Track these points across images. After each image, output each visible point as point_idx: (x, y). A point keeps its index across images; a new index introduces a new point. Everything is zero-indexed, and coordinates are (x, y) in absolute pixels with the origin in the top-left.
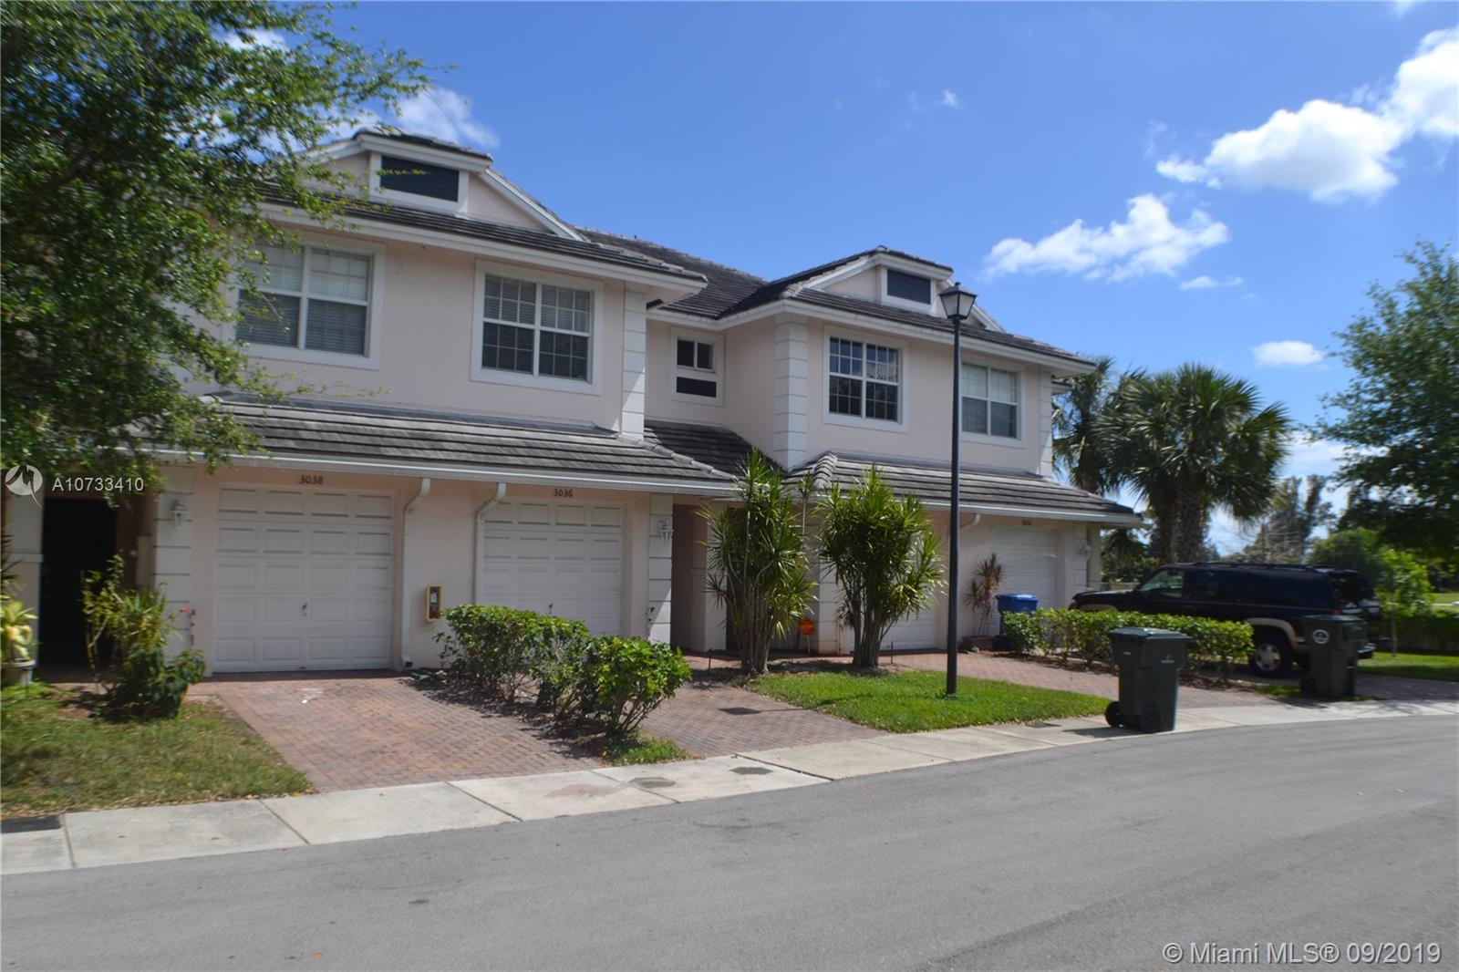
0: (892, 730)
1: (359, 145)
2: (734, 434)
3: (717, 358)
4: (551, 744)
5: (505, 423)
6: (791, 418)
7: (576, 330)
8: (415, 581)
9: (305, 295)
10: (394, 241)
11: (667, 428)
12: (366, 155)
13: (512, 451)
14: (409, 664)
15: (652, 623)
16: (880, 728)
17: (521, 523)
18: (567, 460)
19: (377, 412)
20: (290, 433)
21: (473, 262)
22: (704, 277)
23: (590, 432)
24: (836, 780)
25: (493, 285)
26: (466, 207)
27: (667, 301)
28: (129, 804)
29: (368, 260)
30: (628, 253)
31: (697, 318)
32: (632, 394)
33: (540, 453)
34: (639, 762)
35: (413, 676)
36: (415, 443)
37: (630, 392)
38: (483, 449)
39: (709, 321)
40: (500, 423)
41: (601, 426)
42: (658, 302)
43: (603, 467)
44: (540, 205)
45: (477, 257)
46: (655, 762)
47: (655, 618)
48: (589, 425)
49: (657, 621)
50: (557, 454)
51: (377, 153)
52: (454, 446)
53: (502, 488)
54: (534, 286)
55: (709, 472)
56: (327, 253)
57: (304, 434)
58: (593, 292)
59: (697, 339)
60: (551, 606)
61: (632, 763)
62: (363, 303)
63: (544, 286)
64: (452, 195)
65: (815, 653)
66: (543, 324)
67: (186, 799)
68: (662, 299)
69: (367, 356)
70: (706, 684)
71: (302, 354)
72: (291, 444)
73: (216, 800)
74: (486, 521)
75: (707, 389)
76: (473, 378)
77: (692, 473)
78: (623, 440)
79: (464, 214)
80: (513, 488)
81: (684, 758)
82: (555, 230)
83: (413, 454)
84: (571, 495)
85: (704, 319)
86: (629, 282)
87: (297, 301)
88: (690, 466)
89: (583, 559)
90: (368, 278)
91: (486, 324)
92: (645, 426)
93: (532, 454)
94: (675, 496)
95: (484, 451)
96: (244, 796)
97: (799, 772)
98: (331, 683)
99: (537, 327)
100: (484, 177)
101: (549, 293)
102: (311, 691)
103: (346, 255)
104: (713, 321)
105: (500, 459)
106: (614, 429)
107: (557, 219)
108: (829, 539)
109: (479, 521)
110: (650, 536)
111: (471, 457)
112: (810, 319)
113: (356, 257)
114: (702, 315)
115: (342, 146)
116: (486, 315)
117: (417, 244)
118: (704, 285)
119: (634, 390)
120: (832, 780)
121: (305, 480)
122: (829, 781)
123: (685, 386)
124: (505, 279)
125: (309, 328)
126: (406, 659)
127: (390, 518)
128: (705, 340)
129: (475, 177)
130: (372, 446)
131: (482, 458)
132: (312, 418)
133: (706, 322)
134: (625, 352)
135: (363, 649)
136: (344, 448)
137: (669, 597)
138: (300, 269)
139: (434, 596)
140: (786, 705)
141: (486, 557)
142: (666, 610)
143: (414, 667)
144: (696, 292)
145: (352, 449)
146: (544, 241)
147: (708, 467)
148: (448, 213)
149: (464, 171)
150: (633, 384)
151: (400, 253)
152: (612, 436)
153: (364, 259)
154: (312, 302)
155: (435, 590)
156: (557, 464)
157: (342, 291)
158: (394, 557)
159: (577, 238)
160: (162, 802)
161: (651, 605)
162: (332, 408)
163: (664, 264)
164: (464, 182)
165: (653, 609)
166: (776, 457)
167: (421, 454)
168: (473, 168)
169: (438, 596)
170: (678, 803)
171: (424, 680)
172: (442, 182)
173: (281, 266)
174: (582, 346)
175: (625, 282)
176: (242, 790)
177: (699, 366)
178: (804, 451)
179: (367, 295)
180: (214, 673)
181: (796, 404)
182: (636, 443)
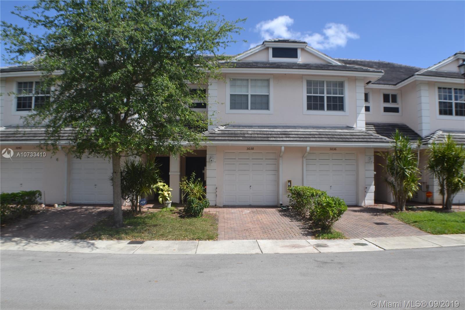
0: (432, 233)
1: (265, 45)
2: (406, 125)
3: (399, 99)
4: (302, 231)
5: (314, 127)
6: (423, 118)
7: (339, 94)
8: (283, 179)
9: (250, 94)
10: (275, 74)
11: (379, 125)
12: (267, 48)
13: (313, 136)
14: (281, 204)
15: (367, 193)
16: (429, 232)
17: (319, 159)
18: (332, 138)
19: (272, 127)
20: (242, 135)
21: (301, 77)
22: (383, 71)
23: (345, 128)
24: (386, 250)
25: (309, 83)
26: (301, 59)
27: (373, 81)
28: (165, 240)
29: (268, 80)
30: (357, 67)
31: (388, 86)
32: (360, 114)
33: (323, 136)
34: (325, 239)
35: (281, 208)
36: (281, 136)
37: (359, 113)
38: (303, 136)
39: (392, 86)
40: (313, 127)
41: (350, 126)
42: (369, 82)
43: (344, 140)
44: (326, 55)
45: (303, 75)
46: (331, 239)
47: (368, 191)
48: (345, 126)
49: (369, 192)
50: (329, 136)
51: (270, 47)
52: (294, 136)
53: (308, 149)
54: (324, 82)
55: (385, 139)
56: (256, 80)
57: (246, 135)
58: (344, 81)
59: (391, 93)
60: (331, 187)
61: (322, 239)
62: (267, 94)
63: (327, 82)
64: (296, 56)
65: (432, 204)
66: (327, 94)
67: (180, 239)
68: (371, 81)
69: (269, 110)
70: (378, 214)
71: (249, 111)
72: (241, 138)
73: (188, 240)
74: (306, 159)
75: (396, 110)
76: (304, 114)
77: (378, 140)
78: (356, 130)
79: (300, 62)
80: (312, 148)
81: (342, 238)
82: (331, 62)
83: (278, 139)
84: (336, 150)
85: (390, 86)
86: (357, 76)
87: (247, 95)
88: (378, 138)
89: (342, 171)
90: (268, 86)
91: (308, 96)
92: (366, 124)
93: (320, 137)
94: (375, 148)
95: (303, 137)
96: (195, 240)
97: (377, 246)
98: (255, 209)
99: (325, 95)
100: (306, 49)
101: (329, 83)
102: (247, 211)
103: (261, 80)
104: (394, 86)
105: (308, 139)
106: (354, 127)
107: (332, 59)
108: (430, 162)
109: (304, 159)
110: (366, 163)
111: (298, 139)
112: (428, 81)
113: (264, 80)
114: (390, 85)
115: (260, 47)
116: (307, 93)
117: (284, 74)
118: (383, 74)
119: (361, 113)
120: (385, 250)
121: (248, 149)
122: (383, 250)
123: (386, 110)
124: (313, 81)
125: (251, 103)
126: (281, 203)
127: (276, 159)
128: (394, 93)
129: (303, 49)
130: (266, 137)
131: (302, 139)
132: (250, 130)
133: (391, 87)
134: (357, 100)
135: (269, 199)
136: (257, 139)
137: (373, 183)
138: (247, 86)
139: (289, 183)
140: (401, 222)
141: (306, 171)
142: (373, 188)
143: (283, 205)
144: (381, 77)
145: (259, 139)
146: (328, 67)
147: (385, 138)
148: (295, 62)
149: (299, 48)
150: (361, 111)
151: (278, 77)
152: (352, 129)
153: (266, 81)
154: (252, 95)
155: (290, 181)
156: (328, 139)
157: (260, 91)
158: (277, 171)
159: (339, 64)
160: (173, 240)
161: (366, 186)
162: (258, 127)
163: (369, 69)
164: (299, 52)
165: (366, 188)
166: (418, 133)
167: (281, 139)
168: (302, 47)
169: (291, 183)
170: (320, 252)
171: (284, 209)
172: (292, 53)
173: (242, 86)
174: (342, 99)
175: (355, 77)
176: (196, 238)
177: (392, 102)
178: (429, 130)
179: (269, 92)
180: (223, 206)
181: (425, 113)
182: (360, 131)
